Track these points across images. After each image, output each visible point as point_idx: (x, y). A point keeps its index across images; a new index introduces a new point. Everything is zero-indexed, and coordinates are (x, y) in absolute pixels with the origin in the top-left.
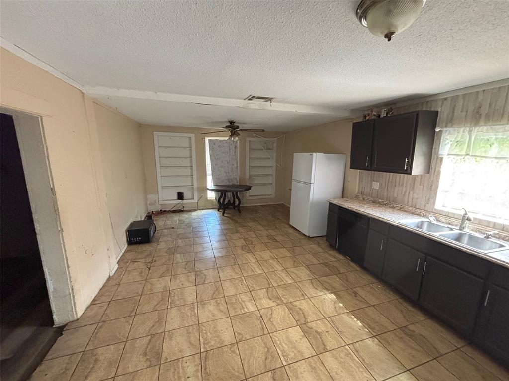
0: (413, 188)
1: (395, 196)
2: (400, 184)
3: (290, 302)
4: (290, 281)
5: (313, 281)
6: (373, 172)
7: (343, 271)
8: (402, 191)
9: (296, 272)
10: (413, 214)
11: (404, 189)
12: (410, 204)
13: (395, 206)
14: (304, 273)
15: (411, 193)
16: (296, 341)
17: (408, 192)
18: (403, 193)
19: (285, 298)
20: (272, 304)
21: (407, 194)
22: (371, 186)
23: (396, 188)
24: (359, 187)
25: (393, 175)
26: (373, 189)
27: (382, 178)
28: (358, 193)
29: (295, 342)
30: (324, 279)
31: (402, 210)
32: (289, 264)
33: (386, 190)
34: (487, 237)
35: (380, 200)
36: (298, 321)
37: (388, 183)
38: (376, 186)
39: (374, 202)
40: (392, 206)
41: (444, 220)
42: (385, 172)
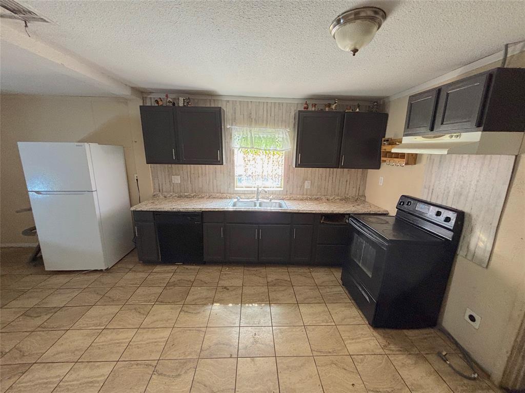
0: (216, 177)
1: (201, 186)
2: (203, 174)
3: (199, 351)
4: (166, 333)
5: (185, 308)
6: (170, 165)
7: (192, 278)
8: (206, 180)
9: (155, 318)
10: (221, 198)
11: (208, 178)
12: (215, 191)
13: (203, 195)
14: (165, 312)
15: (215, 181)
16: (255, 371)
17: (211, 180)
18: (208, 183)
19: (190, 354)
20: (189, 377)
21: (211, 183)
22: (170, 181)
23: (200, 179)
24: (154, 184)
25: (194, 167)
26: (173, 183)
27: (183, 170)
28: (154, 192)
29: (256, 373)
30: (189, 298)
31: (211, 197)
32: (133, 319)
33: (189, 182)
34: (271, 200)
35: (186, 194)
36: (231, 355)
37: (190, 176)
38: (177, 180)
39: (180, 197)
40: (200, 196)
41: (244, 197)
42: (185, 164)
